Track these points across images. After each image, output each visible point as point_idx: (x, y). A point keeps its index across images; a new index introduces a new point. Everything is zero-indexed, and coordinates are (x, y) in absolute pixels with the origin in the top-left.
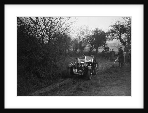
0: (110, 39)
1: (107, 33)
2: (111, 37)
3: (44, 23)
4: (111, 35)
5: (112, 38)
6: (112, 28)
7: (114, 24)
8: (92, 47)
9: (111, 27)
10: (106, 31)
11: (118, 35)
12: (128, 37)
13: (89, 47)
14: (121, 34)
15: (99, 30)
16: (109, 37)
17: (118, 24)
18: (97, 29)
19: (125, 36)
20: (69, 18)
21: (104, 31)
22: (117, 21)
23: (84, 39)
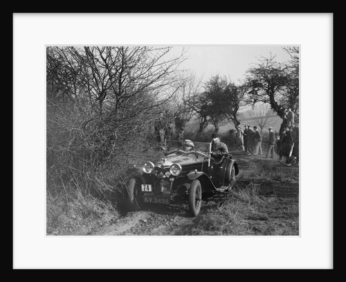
0: (248, 102)
1: (241, 88)
2: (251, 98)
3: (105, 60)
4: (250, 93)
5: (253, 100)
6: (253, 77)
7: (258, 67)
8: (205, 120)
9: (249, 74)
10: (238, 84)
11: (268, 92)
12: (290, 98)
13: (198, 121)
14: (272, 90)
15: (220, 81)
16: (246, 96)
17: (266, 65)
18: (217, 78)
19: (283, 95)
20: (167, 50)
21: (232, 83)
22: (263, 59)
23: (185, 102)
